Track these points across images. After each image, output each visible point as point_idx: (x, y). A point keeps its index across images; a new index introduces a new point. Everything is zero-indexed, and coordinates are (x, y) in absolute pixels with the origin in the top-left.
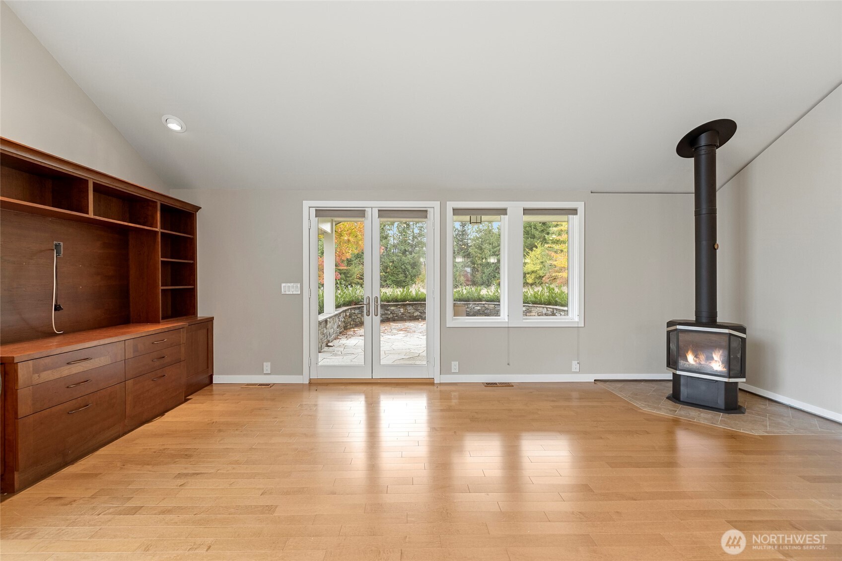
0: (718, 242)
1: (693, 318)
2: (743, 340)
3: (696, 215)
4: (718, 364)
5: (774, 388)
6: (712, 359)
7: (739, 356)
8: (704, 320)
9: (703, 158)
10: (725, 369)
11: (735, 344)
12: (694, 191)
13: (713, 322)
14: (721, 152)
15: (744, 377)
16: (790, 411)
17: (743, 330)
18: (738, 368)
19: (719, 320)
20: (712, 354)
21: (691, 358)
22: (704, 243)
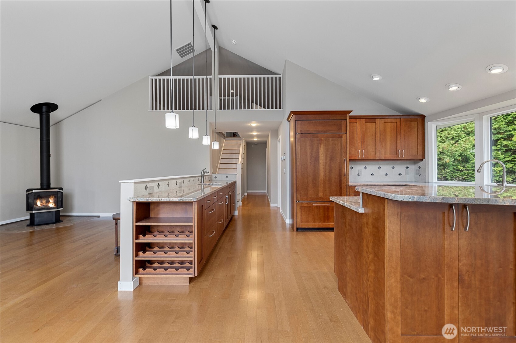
0: (51, 153)
1: (39, 187)
2: (62, 193)
3: (40, 140)
4: (52, 204)
5: (71, 211)
6: (49, 202)
7: (61, 199)
8: (45, 187)
9: (44, 116)
10: (55, 206)
11: (59, 195)
12: (39, 128)
13: (49, 187)
14: (52, 114)
15: (63, 207)
16: (78, 217)
17: (62, 189)
18: (60, 204)
19: (52, 186)
20: (49, 199)
21: (39, 203)
22: (45, 154)
